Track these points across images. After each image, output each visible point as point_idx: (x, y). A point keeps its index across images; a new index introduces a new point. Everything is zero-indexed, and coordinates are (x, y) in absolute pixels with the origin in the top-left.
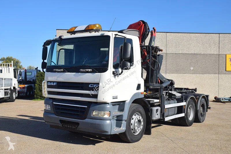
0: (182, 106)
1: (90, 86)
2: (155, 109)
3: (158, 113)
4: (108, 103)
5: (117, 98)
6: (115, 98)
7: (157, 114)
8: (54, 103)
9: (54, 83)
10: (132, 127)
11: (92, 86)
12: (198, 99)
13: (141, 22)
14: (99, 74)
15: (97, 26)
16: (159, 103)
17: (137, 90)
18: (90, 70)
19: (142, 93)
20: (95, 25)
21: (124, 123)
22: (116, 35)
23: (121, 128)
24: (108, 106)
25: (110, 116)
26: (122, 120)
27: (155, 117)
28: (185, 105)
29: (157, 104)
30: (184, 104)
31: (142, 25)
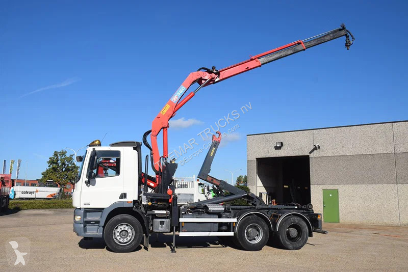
2: (157, 221)
3: (163, 226)
4: (80, 209)
5: (90, 205)
6: (87, 205)
10: (114, 236)
16: (165, 215)
17: (120, 198)
22: (94, 149)
24: (80, 212)
25: (80, 220)
27: (158, 229)
29: (161, 215)
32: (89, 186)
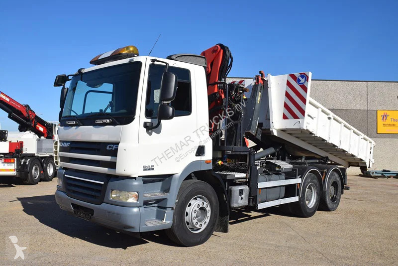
0: (295, 184)
1: (108, 148)
2: (236, 189)
3: (243, 196)
4: (135, 178)
5: (153, 169)
6: (149, 170)
7: (242, 198)
8: (65, 175)
9: (67, 144)
10: (187, 219)
11: (111, 148)
12: (326, 173)
13: (218, 47)
14: (120, 128)
15: (131, 49)
16: (245, 180)
17: (196, 156)
18: (108, 121)
19: (207, 162)
20: (128, 48)
21: (169, 213)
22: (153, 61)
23: (164, 221)
24: (136, 183)
25: (138, 201)
26: (165, 208)
27: (237, 202)
28: (300, 184)
29: (240, 180)
30: (297, 181)
31: (220, 50)
32: (150, 134)
